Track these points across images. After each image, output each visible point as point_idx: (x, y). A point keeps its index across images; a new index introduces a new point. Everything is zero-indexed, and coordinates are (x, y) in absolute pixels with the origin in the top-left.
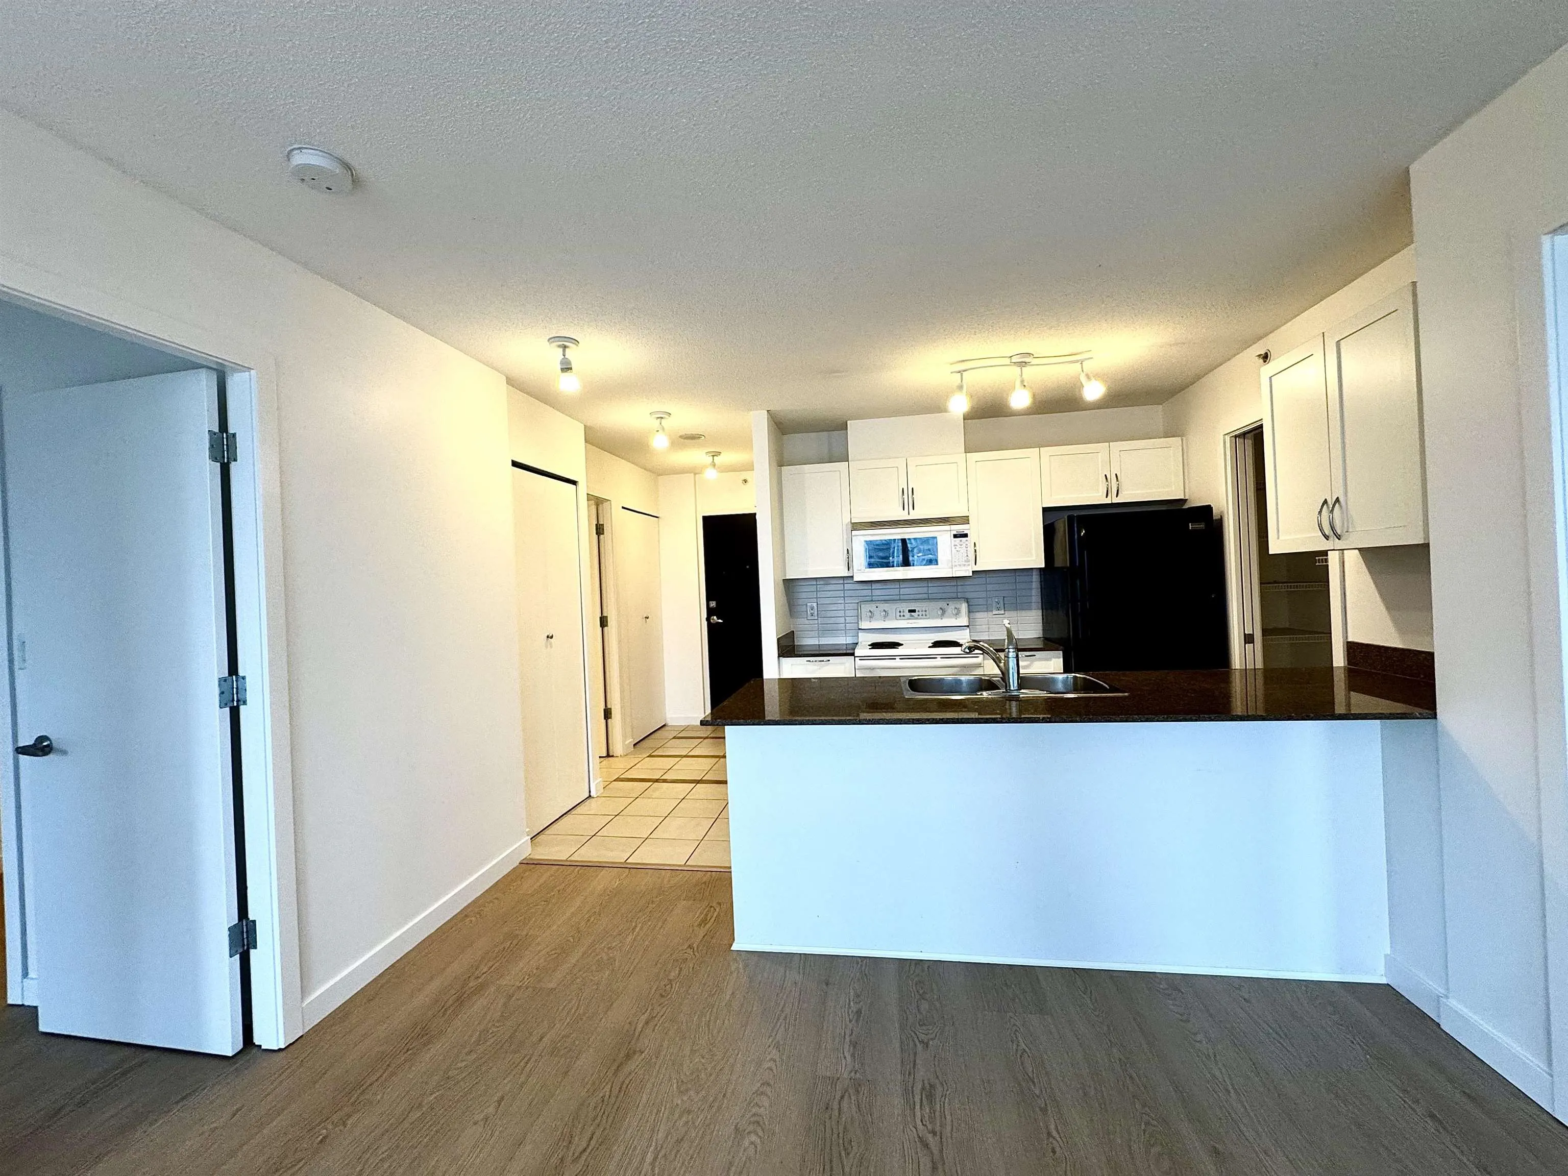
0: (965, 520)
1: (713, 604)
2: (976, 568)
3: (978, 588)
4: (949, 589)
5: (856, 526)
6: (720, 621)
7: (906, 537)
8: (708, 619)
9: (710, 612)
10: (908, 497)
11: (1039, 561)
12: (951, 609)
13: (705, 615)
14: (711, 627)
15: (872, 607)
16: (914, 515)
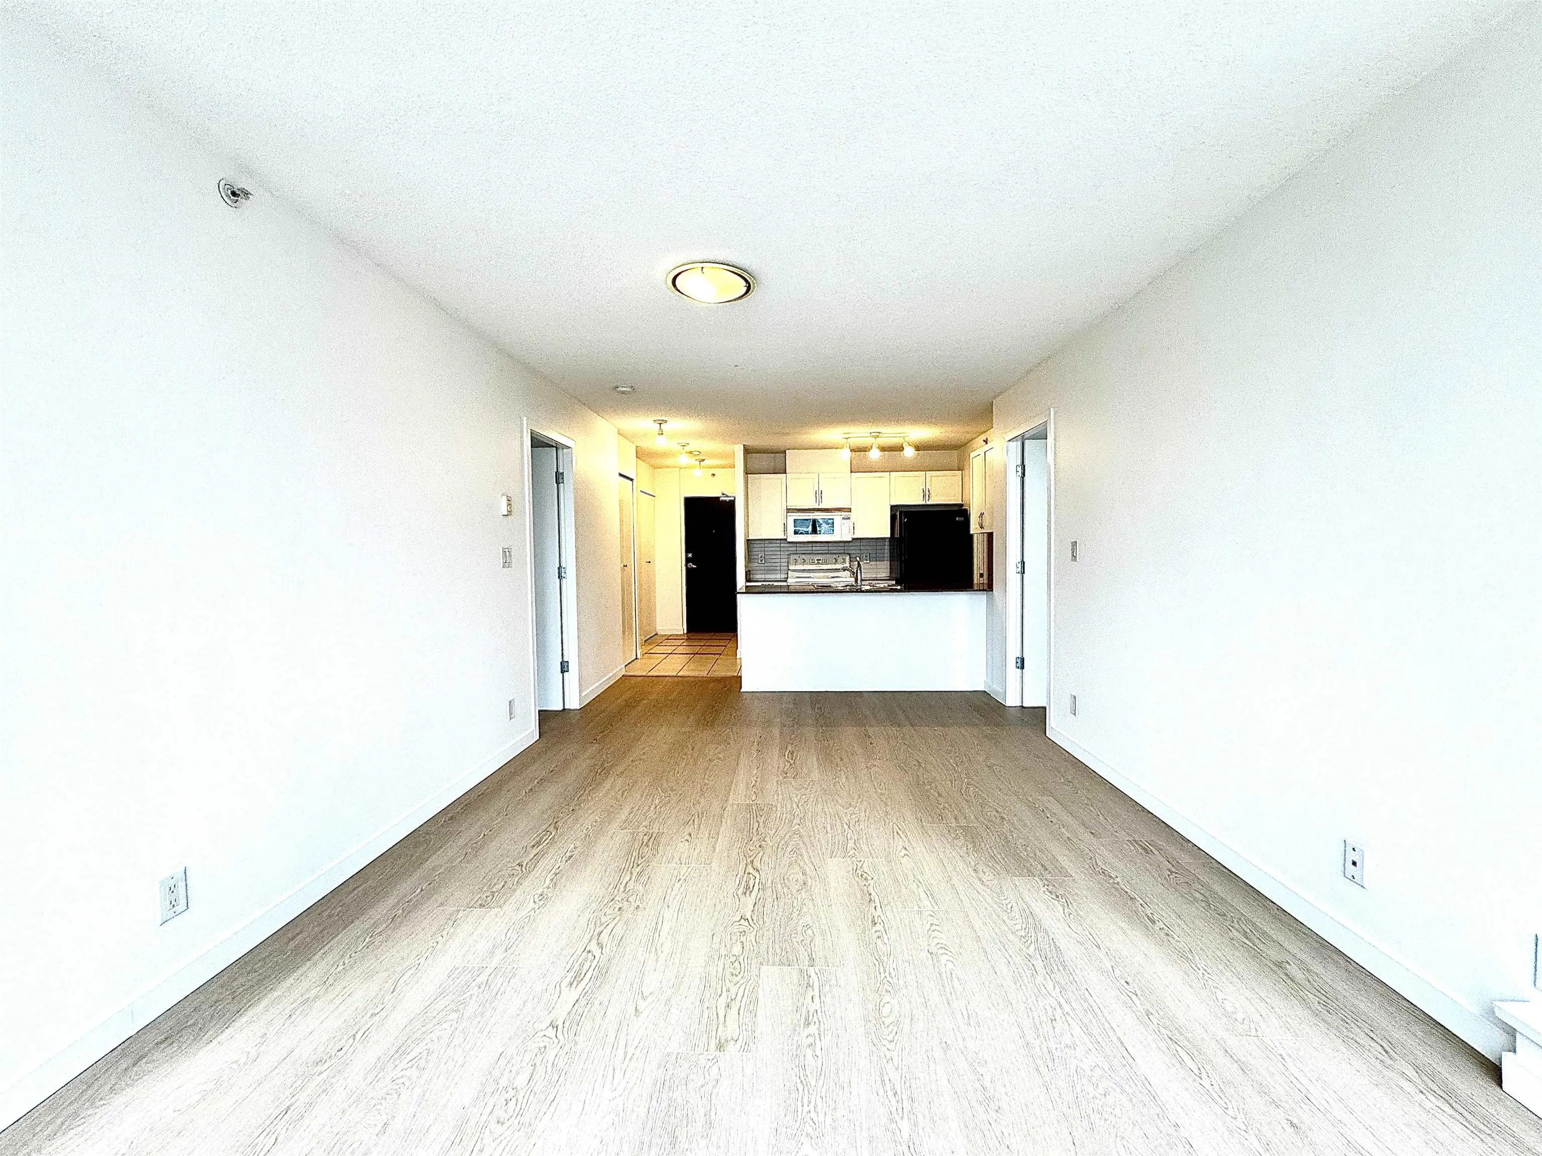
0: (849, 510)
1: (690, 555)
2: (855, 536)
3: (855, 548)
4: (840, 549)
5: (789, 510)
6: (694, 566)
7: (816, 518)
8: (686, 565)
9: (688, 560)
10: (819, 495)
11: (887, 534)
12: (840, 560)
13: (684, 562)
14: (689, 572)
15: (796, 557)
16: (822, 506)
